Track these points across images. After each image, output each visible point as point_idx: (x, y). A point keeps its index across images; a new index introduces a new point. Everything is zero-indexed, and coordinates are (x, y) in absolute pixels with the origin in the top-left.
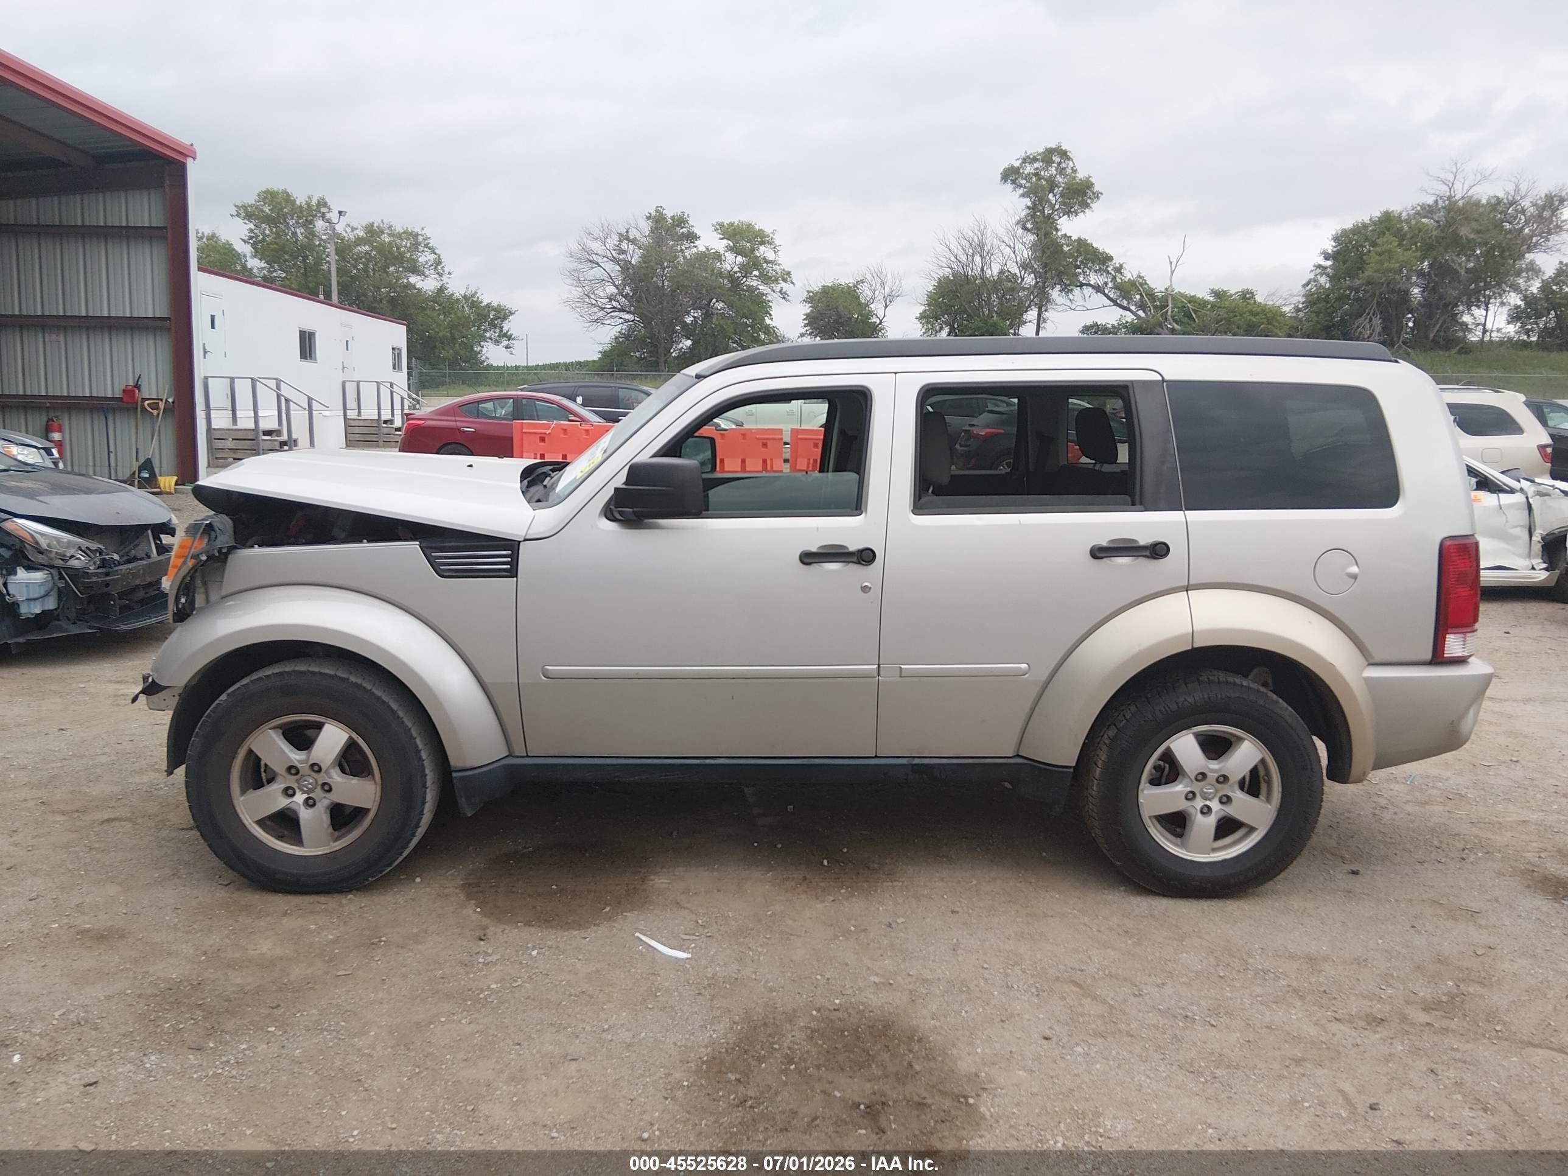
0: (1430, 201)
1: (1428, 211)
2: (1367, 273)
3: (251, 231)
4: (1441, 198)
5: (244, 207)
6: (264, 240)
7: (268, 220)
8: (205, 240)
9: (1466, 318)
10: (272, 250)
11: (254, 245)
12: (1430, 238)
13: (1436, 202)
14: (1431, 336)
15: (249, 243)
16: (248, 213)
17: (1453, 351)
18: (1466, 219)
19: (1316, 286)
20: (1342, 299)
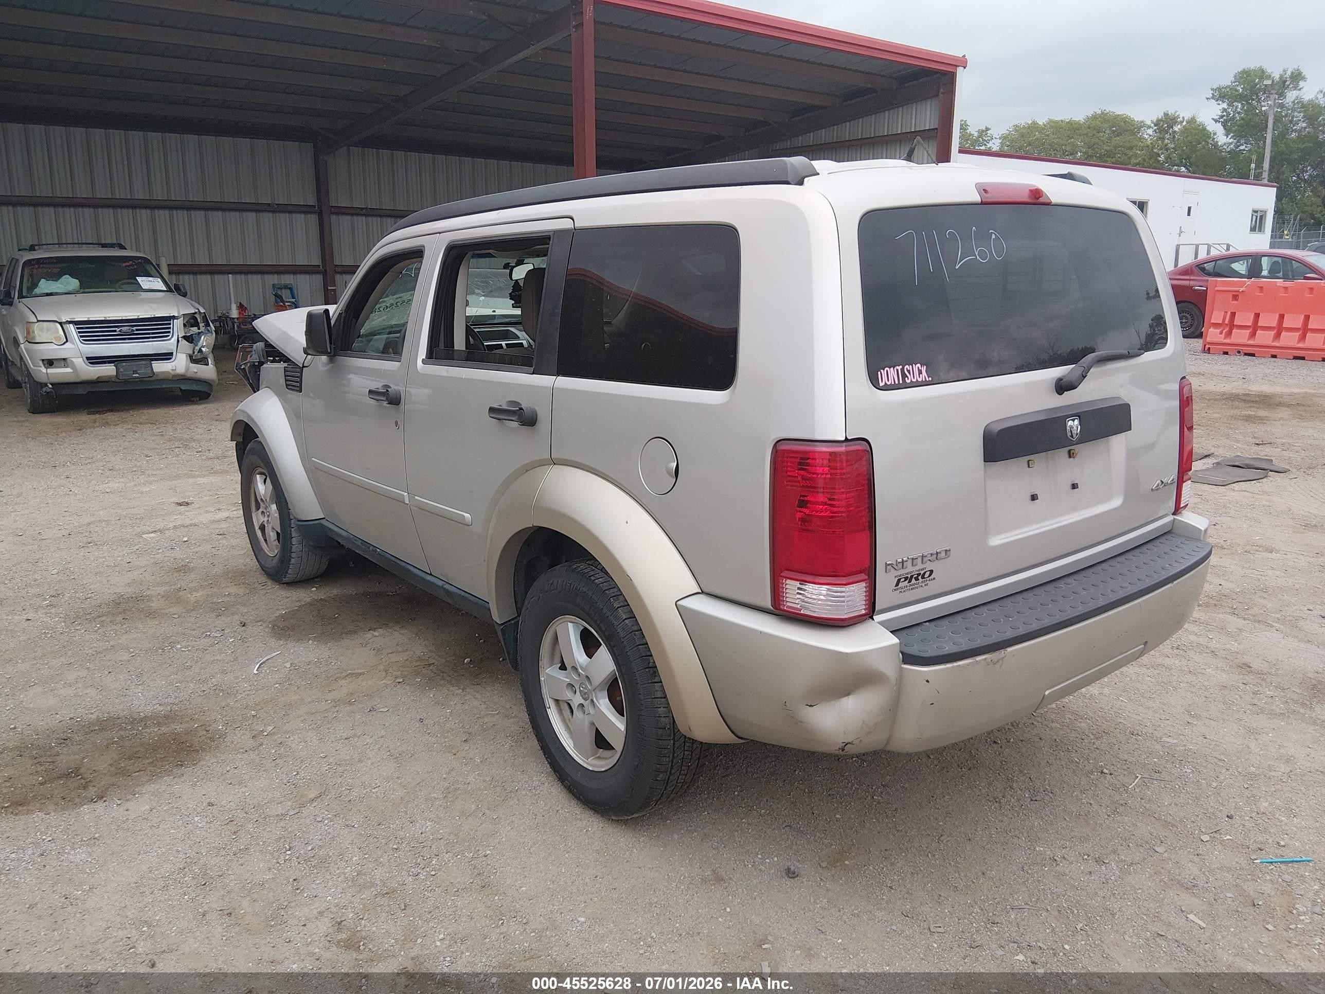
3: (1224, 110)
5: (1219, 89)
6: (1234, 117)
7: (1241, 98)
8: (1184, 123)
10: (1238, 126)
11: (1224, 125)
15: (1219, 122)
16: (1221, 95)
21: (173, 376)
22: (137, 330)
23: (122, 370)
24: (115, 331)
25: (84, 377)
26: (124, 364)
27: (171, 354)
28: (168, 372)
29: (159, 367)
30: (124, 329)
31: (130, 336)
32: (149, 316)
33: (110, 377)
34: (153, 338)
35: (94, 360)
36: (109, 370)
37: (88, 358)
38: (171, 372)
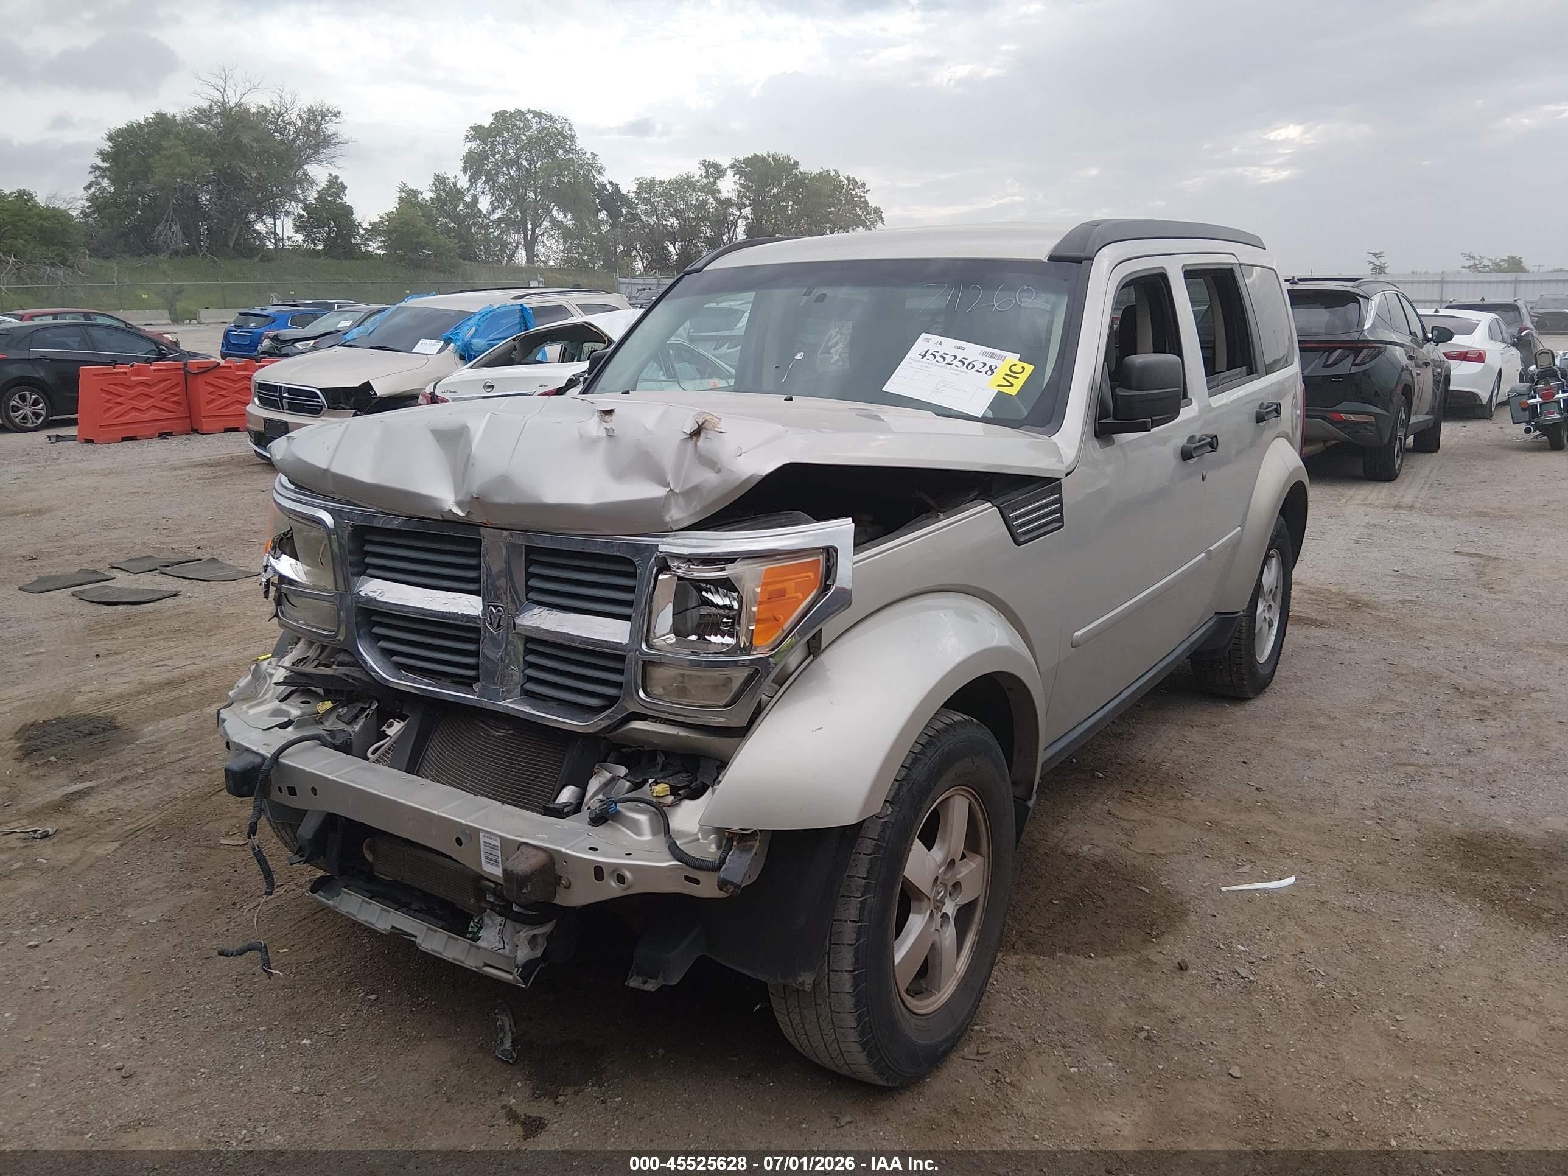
0: (205, 105)
1: (204, 115)
2: (157, 177)
4: (215, 103)
9: (259, 227)
12: (214, 144)
13: (211, 106)
14: (231, 245)
17: (257, 259)
18: (244, 127)
19: (100, 189)
20: (132, 204)
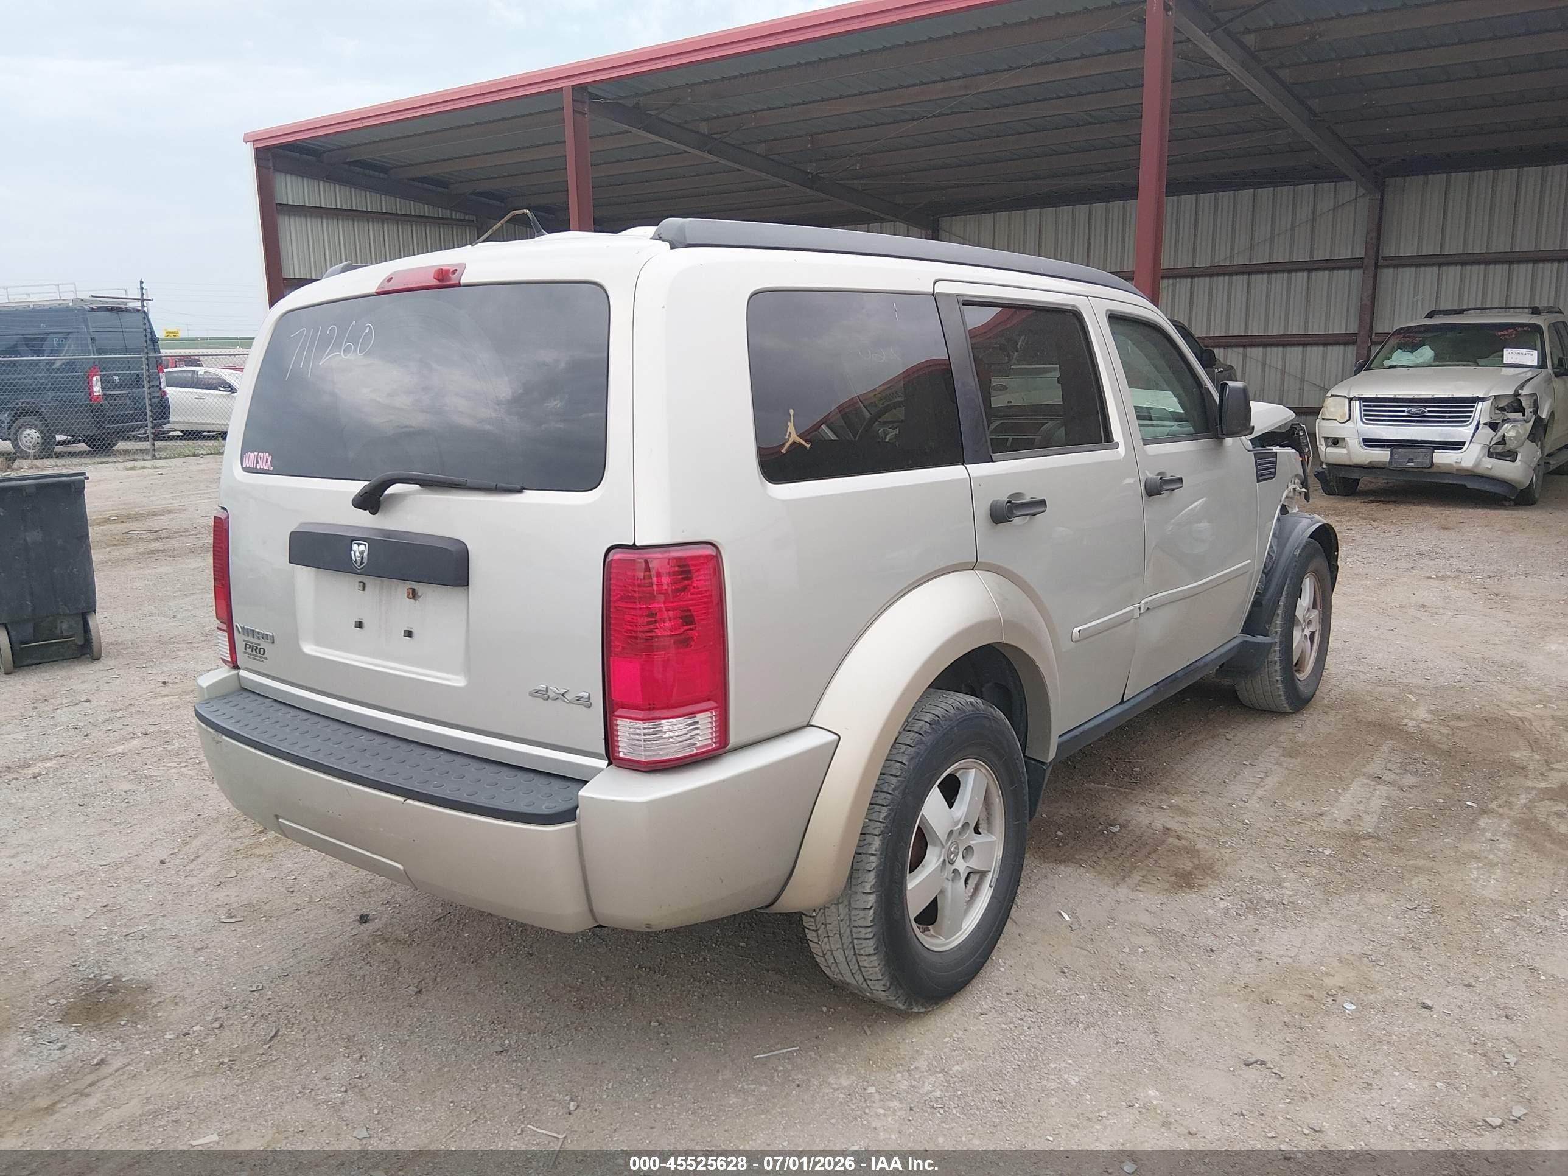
21: (1458, 470)
22: (1429, 412)
23: (1396, 456)
24: (1404, 411)
25: (1356, 460)
26: (1400, 450)
27: (1463, 443)
28: (1451, 465)
29: (1442, 458)
30: (1413, 409)
31: (1421, 419)
32: (1446, 396)
33: (1384, 463)
34: (1449, 422)
35: (1370, 443)
36: (1382, 455)
37: (1365, 440)
38: (1454, 464)
